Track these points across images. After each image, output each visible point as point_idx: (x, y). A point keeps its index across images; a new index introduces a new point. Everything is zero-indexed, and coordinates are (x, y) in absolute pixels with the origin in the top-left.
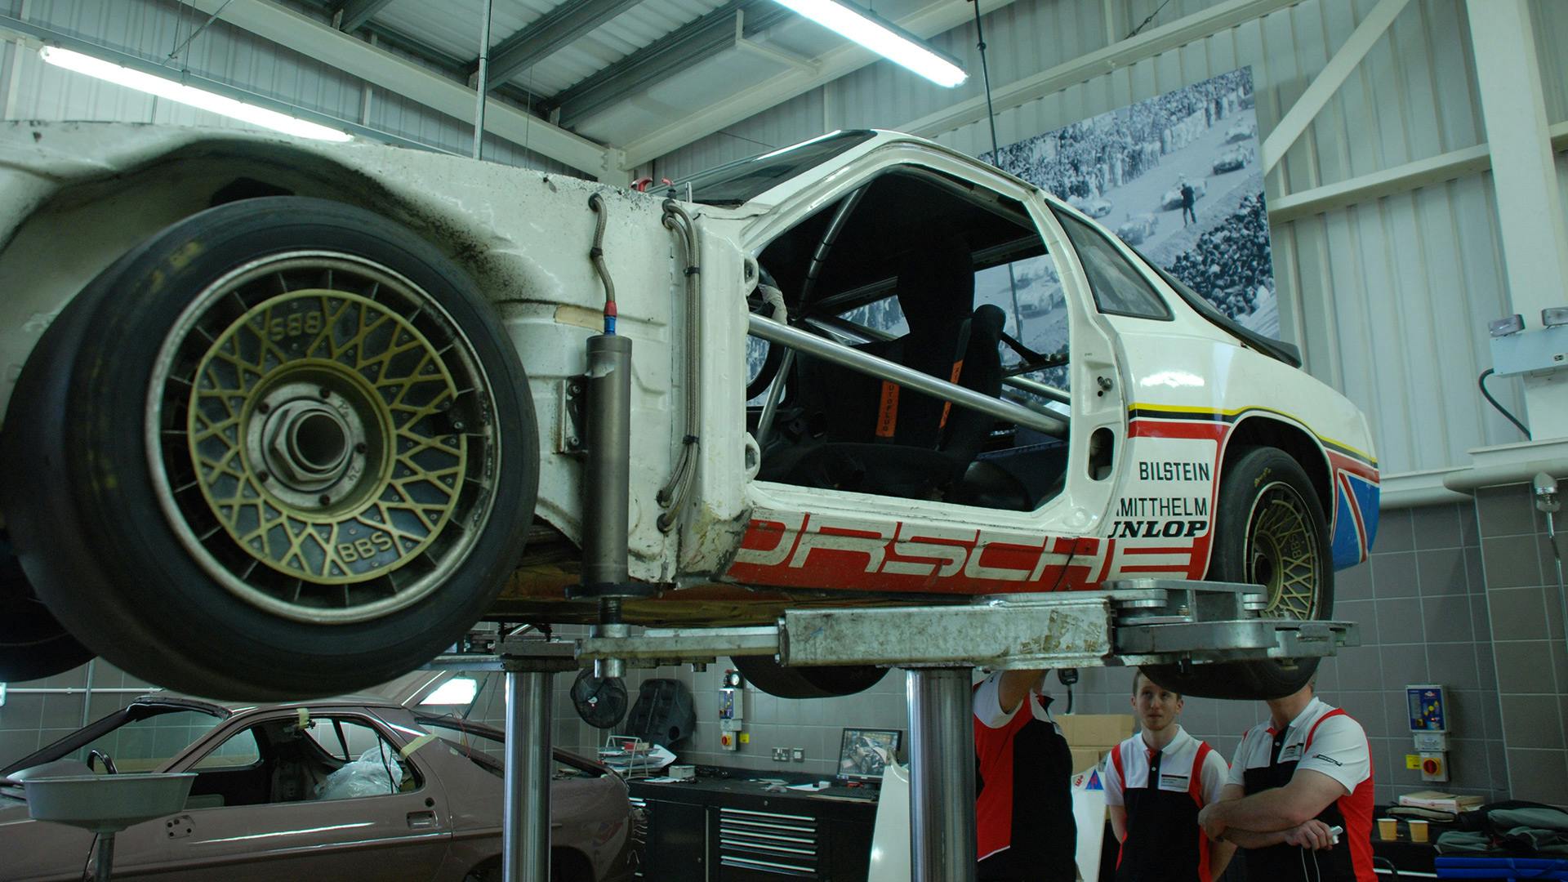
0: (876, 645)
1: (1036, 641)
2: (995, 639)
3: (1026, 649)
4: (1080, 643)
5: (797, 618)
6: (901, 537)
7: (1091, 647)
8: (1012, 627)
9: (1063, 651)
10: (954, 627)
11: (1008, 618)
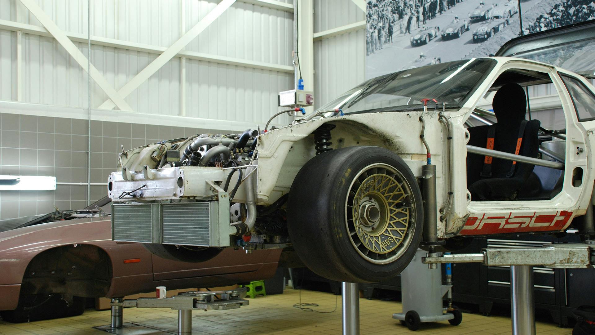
0: (514, 260)
1: (565, 260)
2: (551, 259)
3: (562, 262)
4: (579, 261)
5: (490, 252)
6: (511, 217)
7: (583, 262)
8: (557, 255)
9: (573, 263)
10: (538, 255)
11: (556, 253)
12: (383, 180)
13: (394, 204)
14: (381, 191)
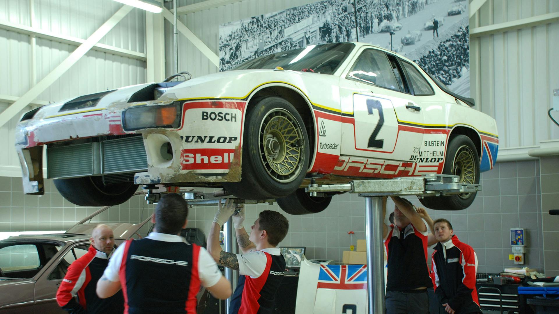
0: (373, 188)
1: (408, 188)
2: (399, 187)
3: (406, 189)
4: (417, 188)
5: (356, 182)
6: (368, 163)
7: (420, 189)
8: (403, 184)
9: (414, 190)
10: (390, 184)
11: (402, 183)
12: (285, 122)
13: (290, 143)
14: (282, 131)
